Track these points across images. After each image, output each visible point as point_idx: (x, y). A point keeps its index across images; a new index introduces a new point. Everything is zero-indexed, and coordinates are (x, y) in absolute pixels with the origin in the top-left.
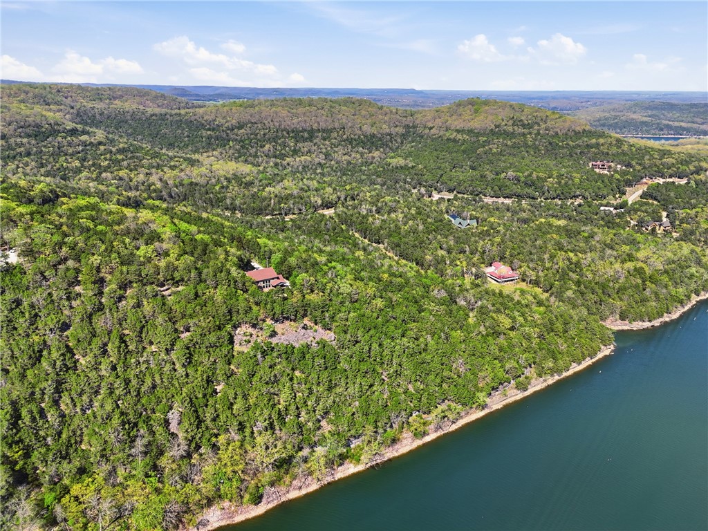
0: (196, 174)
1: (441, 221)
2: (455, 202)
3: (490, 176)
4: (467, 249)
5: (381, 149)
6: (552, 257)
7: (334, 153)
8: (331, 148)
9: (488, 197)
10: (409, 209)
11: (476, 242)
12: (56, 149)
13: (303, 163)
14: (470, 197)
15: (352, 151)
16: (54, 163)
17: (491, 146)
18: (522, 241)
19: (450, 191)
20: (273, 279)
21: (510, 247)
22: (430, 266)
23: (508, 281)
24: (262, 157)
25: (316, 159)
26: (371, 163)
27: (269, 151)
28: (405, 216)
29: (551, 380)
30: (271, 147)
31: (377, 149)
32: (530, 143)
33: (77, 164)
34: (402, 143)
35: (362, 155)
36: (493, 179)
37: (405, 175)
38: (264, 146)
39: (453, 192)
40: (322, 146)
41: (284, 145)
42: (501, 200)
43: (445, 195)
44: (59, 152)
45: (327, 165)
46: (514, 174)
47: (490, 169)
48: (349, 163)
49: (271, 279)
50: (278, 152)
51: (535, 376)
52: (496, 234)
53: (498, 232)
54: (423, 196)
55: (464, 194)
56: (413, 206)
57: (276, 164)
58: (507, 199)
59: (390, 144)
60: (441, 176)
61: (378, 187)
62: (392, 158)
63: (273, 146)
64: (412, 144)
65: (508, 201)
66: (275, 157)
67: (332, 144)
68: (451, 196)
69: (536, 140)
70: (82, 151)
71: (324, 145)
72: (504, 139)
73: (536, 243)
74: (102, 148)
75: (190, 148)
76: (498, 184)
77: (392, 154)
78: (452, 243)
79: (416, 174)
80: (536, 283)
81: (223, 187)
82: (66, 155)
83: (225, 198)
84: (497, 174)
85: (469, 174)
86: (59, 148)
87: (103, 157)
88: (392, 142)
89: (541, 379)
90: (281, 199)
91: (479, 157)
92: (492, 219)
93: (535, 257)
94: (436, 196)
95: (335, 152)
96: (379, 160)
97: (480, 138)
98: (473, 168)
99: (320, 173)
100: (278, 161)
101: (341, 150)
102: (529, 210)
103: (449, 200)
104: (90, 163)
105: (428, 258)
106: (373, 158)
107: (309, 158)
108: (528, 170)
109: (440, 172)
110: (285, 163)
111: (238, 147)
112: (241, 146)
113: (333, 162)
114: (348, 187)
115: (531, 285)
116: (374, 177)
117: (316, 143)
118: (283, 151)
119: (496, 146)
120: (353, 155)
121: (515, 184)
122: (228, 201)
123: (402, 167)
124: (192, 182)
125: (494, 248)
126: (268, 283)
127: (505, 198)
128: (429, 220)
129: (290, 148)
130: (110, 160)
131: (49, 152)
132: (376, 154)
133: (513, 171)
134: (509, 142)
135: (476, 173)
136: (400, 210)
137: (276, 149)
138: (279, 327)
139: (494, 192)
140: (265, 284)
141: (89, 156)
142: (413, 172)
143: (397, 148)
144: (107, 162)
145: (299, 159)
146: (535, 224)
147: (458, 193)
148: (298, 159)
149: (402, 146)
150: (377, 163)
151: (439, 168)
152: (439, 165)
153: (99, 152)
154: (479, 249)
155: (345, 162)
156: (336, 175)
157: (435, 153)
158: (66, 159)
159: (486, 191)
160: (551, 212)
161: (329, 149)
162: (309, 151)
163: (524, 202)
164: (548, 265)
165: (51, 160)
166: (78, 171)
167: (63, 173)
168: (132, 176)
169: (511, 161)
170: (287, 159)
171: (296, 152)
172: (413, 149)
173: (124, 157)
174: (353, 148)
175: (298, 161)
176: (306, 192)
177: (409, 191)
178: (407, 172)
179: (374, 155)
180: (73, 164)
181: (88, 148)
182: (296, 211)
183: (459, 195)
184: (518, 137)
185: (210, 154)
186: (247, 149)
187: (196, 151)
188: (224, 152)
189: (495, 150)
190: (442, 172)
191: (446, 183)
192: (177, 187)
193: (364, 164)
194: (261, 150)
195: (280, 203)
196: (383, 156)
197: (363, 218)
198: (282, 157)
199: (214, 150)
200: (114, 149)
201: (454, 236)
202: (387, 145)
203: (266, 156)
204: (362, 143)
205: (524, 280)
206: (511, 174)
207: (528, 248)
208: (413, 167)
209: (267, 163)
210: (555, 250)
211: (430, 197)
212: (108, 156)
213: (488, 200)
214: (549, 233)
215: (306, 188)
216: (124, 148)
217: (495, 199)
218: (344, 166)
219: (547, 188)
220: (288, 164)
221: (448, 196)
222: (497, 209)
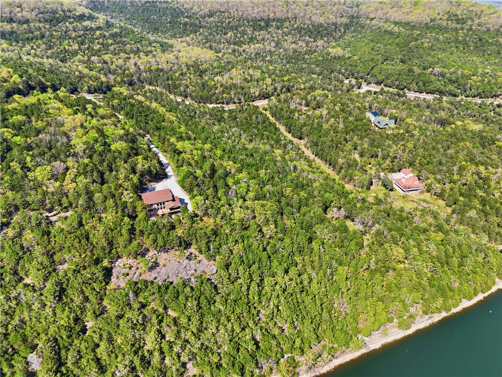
0: (163, 60)
1: (361, 120)
2: (380, 96)
3: (417, 70)
4: (380, 154)
5: (326, 39)
6: (461, 169)
7: (284, 41)
8: (283, 36)
9: (412, 92)
10: (335, 105)
11: (390, 146)
12: (63, 33)
13: (256, 50)
14: (395, 91)
15: (299, 40)
16: (59, 46)
17: (423, 40)
18: (434, 148)
19: (378, 83)
20: (168, 201)
21: (421, 155)
22: (341, 168)
23: (413, 190)
24: (224, 43)
25: (267, 47)
26: (315, 51)
27: (231, 38)
28: (329, 113)
29: (437, 318)
30: (233, 34)
31: (322, 38)
32: (460, 38)
33: (76, 47)
34: (345, 32)
35: (307, 43)
36: (419, 74)
37: (341, 65)
38: (227, 33)
39: (380, 84)
40: (274, 35)
41: (244, 33)
42: (424, 96)
43: (373, 87)
44: (66, 35)
45: (276, 53)
46: (440, 70)
47: (419, 63)
48: (295, 51)
49: (165, 202)
50: (237, 39)
51: (421, 313)
52: (410, 139)
53: (413, 136)
54: (353, 87)
55: (390, 87)
56: (339, 102)
57: (234, 51)
58: (430, 94)
59: (334, 34)
60: (372, 68)
61: (315, 76)
62: (333, 47)
63: (234, 34)
64: (354, 34)
65: (430, 97)
66: (235, 44)
67: (283, 33)
68: (377, 89)
69: (467, 35)
70: (83, 35)
71: (276, 34)
72: (437, 33)
73: (448, 152)
74: (98, 33)
75: (170, 33)
76: (423, 79)
77: (334, 44)
78: (366, 146)
79: (350, 65)
80: (440, 196)
81: (182, 74)
82: (70, 38)
83: (180, 85)
84: (424, 69)
85: (398, 68)
86: (66, 33)
87: (96, 41)
88: (336, 32)
89: (427, 317)
90: (227, 88)
91: (410, 50)
92: (409, 120)
93: (444, 168)
94: (365, 88)
95: (286, 40)
96: (322, 48)
97: (415, 32)
98: (403, 62)
99: (268, 61)
100: (236, 47)
101: (290, 38)
102: (449, 109)
103: (375, 93)
104: (86, 46)
105: (341, 161)
106: (317, 46)
107: (261, 46)
108: (454, 66)
109: (372, 64)
110: (241, 49)
111: (206, 34)
112: (209, 33)
113: (281, 50)
114: (285, 79)
115: (435, 197)
116: (314, 66)
117: (270, 32)
118: (242, 39)
119: (428, 40)
120: (300, 43)
121: (440, 81)
122: (182, 89)
123: (339, 57)
124: (158, 68)
125: (406, 154)
126: (163, 205)
127: (427, 93)
128: (351, 119)
129: (248, 35)
130: (102, 44)
131: (58, 35)
132: (320, 43)
133: (440, 67)
134: (441, 37)
135: (405, 67)
136: (325, 106)
137: (236, 36)
138: (163, 258)
139: (418, 87)
140: (160, 206)
141: (87, 41)
142: (348, 62)
143: (340, 37)
144: (99, 46)
145: (254, 46)
146: (451, 128)
147: (385, 86)
148: (252, 46)
149: (344, 35)
150: (320, 52)
151: (372, 60)
152: (372, 57)
153: (95, 37)
154: (391, 154)
155: (291, 51)
156: (282, 62)
157: (372, 44)
158: (69, 42)
159: (411, 86)
160: (469, 112)
161: (280, 37)
162: (263, 39)
163: (445, 98)
164: (456, 177)
165: (58, 43)
166: (75, 53)
167: (63, 55)
168: (114, 60)
169: (440, 56)
170: (244, 46)
171: (252, 40)
172: (353, 39)
173: (113, 42)
174: (301, 36)
175: (252, 48)
176: (248, 82)
177: (342, 82)
178: (343, 63)
179: (319, 44)
180: (73, 47)
181: (88, 32)
182: (236, 100)
183: (386, 89)
184: (450, 32)
185: (184, 40)
186: (214, 36)
187: (174, 36)
188: (195, 37)
189: (426, 44)
190: (374, 65)
191: (376, 76)
192: (146, 72)
193: (308, 52)
194: (225, 37)
195: (223, 92)
196: (326, 45)
197: (290, 113)
198: (239, 43)
199: (187, 35)
200: (107, 34)
201: (369, 138)
202: (331, 34)
203: (228, 42)
204: (310, 33)
205: (428, 191)
206: (437, 70)
207: (439, 157)
208: (349, 58)
209: (227, 49)
210: (466, 161)
211: (359, 88)
212: (101, 40)
213: (411, 95)
214: (463, 140)
215: (249, 79)
216: (116, 33)
217: (418, 95)
218: (290, 54)
219: (469, 86)
220: (244, 51)
221: (374, 88)
222: (418, 106)
